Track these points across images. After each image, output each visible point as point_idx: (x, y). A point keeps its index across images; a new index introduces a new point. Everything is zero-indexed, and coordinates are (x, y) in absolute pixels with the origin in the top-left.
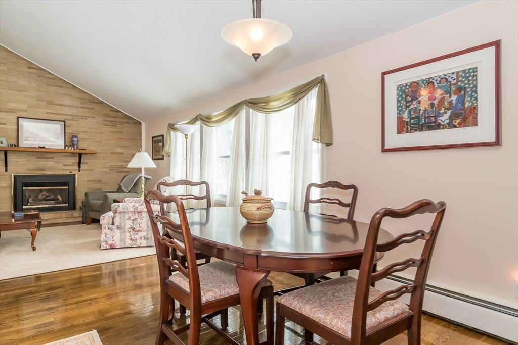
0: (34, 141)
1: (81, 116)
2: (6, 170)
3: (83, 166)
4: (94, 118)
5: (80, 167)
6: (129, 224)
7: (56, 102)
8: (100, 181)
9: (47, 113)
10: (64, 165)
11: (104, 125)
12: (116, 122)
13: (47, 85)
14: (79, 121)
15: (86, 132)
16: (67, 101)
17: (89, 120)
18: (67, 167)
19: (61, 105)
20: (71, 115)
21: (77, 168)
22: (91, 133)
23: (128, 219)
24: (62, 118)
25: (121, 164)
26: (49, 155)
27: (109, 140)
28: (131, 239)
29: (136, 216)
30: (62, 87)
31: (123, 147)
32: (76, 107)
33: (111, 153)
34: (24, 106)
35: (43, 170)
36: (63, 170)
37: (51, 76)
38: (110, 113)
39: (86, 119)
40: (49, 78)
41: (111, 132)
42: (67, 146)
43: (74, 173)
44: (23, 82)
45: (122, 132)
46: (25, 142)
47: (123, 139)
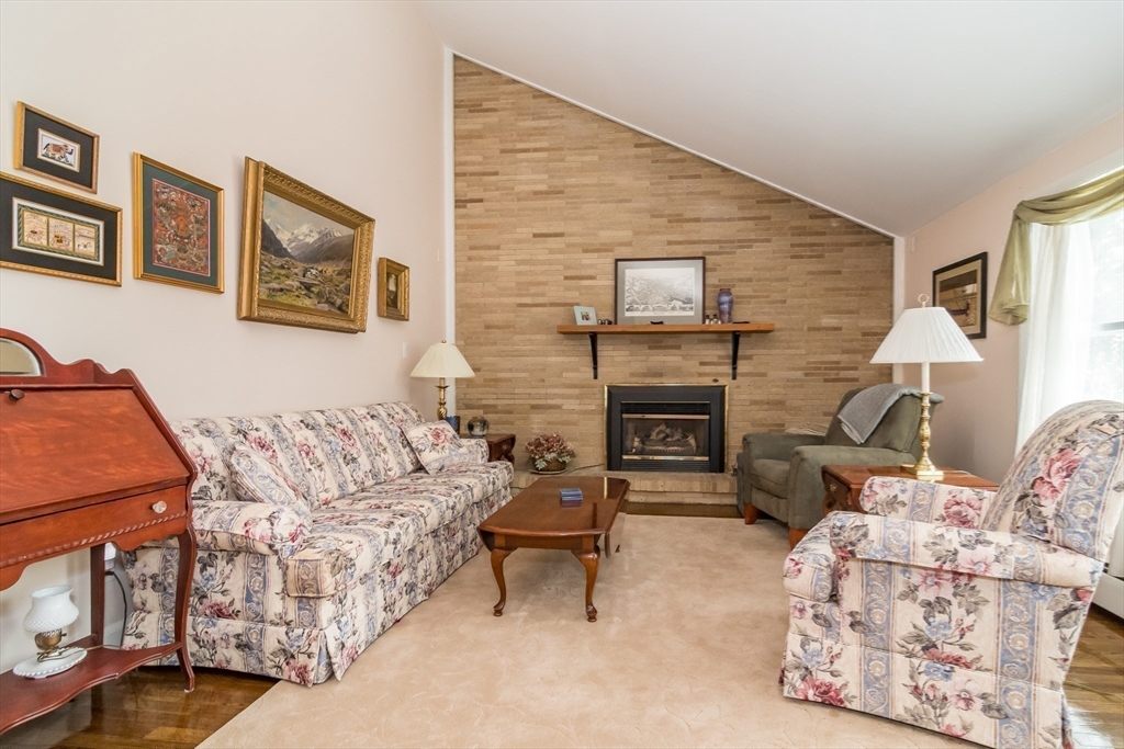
0: (644, 310)
1: (740, 241)
2: (596, 377)
3: (742, 367)
4: (768, 241)
5: (735, 369)
6: (907, 618)
7: (689, 214)
8: (779, 404)
9: (670, 243)
10: (702, 364)
11: (792, 257)
12: (822, 245)
13: (671, 177)
14: (734, 253)
15: (750, 280)
16: (709, 208)
17: (758, 247)
18: (708, 369)
19: (697, 220)
20: (718, 242)
21: (728, 369)
22: (759, 280)
23: (903, 596)
24: (699, 250)
25: (834, 358)
26: (671, 341)
27: (805, 296)
28: (916, 691)
29: (947, 591)
30: (699, 176)
31: (841, 312)
32: (729, 220)
33: (810, 329)
34: (625, 234)
35: (660, 375)
36: (700, 375)
37: (677, 156)
38: (808, 223)
39: (751, 247)
40: (674, 161)
41: (810, 273)
42: (708, 317)
43: (722, 382)
44: (624, 180)
45: (839, 272)
46: (628, 314)
47: (841, 289)
